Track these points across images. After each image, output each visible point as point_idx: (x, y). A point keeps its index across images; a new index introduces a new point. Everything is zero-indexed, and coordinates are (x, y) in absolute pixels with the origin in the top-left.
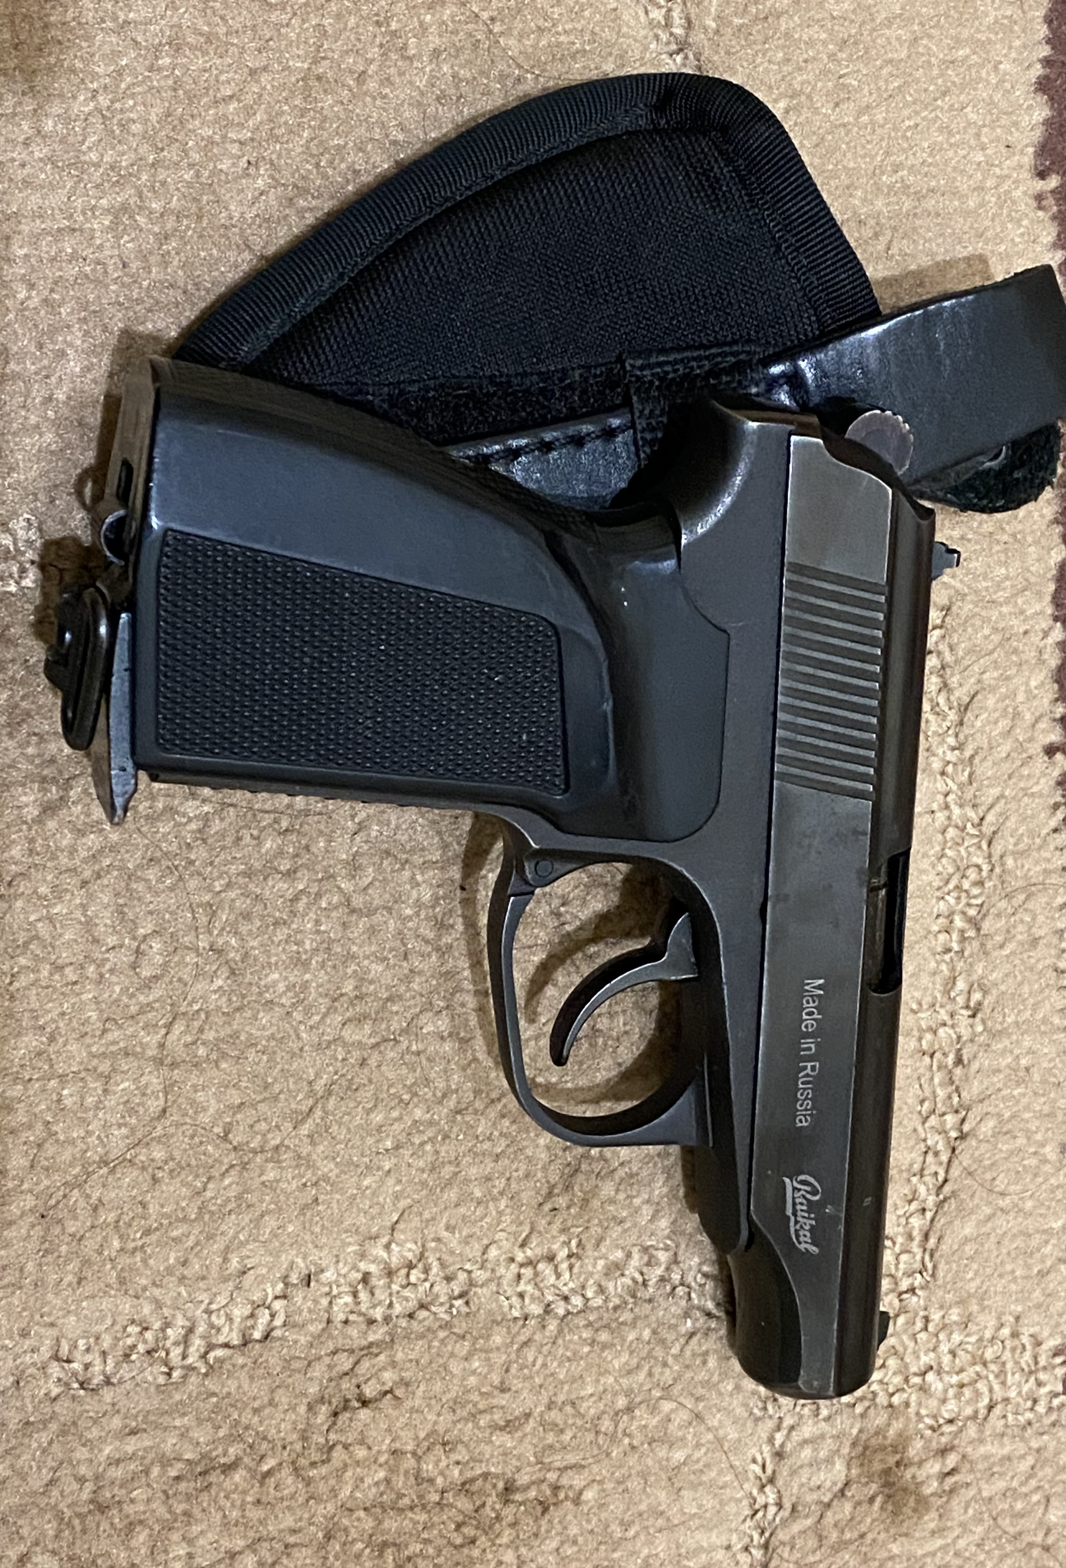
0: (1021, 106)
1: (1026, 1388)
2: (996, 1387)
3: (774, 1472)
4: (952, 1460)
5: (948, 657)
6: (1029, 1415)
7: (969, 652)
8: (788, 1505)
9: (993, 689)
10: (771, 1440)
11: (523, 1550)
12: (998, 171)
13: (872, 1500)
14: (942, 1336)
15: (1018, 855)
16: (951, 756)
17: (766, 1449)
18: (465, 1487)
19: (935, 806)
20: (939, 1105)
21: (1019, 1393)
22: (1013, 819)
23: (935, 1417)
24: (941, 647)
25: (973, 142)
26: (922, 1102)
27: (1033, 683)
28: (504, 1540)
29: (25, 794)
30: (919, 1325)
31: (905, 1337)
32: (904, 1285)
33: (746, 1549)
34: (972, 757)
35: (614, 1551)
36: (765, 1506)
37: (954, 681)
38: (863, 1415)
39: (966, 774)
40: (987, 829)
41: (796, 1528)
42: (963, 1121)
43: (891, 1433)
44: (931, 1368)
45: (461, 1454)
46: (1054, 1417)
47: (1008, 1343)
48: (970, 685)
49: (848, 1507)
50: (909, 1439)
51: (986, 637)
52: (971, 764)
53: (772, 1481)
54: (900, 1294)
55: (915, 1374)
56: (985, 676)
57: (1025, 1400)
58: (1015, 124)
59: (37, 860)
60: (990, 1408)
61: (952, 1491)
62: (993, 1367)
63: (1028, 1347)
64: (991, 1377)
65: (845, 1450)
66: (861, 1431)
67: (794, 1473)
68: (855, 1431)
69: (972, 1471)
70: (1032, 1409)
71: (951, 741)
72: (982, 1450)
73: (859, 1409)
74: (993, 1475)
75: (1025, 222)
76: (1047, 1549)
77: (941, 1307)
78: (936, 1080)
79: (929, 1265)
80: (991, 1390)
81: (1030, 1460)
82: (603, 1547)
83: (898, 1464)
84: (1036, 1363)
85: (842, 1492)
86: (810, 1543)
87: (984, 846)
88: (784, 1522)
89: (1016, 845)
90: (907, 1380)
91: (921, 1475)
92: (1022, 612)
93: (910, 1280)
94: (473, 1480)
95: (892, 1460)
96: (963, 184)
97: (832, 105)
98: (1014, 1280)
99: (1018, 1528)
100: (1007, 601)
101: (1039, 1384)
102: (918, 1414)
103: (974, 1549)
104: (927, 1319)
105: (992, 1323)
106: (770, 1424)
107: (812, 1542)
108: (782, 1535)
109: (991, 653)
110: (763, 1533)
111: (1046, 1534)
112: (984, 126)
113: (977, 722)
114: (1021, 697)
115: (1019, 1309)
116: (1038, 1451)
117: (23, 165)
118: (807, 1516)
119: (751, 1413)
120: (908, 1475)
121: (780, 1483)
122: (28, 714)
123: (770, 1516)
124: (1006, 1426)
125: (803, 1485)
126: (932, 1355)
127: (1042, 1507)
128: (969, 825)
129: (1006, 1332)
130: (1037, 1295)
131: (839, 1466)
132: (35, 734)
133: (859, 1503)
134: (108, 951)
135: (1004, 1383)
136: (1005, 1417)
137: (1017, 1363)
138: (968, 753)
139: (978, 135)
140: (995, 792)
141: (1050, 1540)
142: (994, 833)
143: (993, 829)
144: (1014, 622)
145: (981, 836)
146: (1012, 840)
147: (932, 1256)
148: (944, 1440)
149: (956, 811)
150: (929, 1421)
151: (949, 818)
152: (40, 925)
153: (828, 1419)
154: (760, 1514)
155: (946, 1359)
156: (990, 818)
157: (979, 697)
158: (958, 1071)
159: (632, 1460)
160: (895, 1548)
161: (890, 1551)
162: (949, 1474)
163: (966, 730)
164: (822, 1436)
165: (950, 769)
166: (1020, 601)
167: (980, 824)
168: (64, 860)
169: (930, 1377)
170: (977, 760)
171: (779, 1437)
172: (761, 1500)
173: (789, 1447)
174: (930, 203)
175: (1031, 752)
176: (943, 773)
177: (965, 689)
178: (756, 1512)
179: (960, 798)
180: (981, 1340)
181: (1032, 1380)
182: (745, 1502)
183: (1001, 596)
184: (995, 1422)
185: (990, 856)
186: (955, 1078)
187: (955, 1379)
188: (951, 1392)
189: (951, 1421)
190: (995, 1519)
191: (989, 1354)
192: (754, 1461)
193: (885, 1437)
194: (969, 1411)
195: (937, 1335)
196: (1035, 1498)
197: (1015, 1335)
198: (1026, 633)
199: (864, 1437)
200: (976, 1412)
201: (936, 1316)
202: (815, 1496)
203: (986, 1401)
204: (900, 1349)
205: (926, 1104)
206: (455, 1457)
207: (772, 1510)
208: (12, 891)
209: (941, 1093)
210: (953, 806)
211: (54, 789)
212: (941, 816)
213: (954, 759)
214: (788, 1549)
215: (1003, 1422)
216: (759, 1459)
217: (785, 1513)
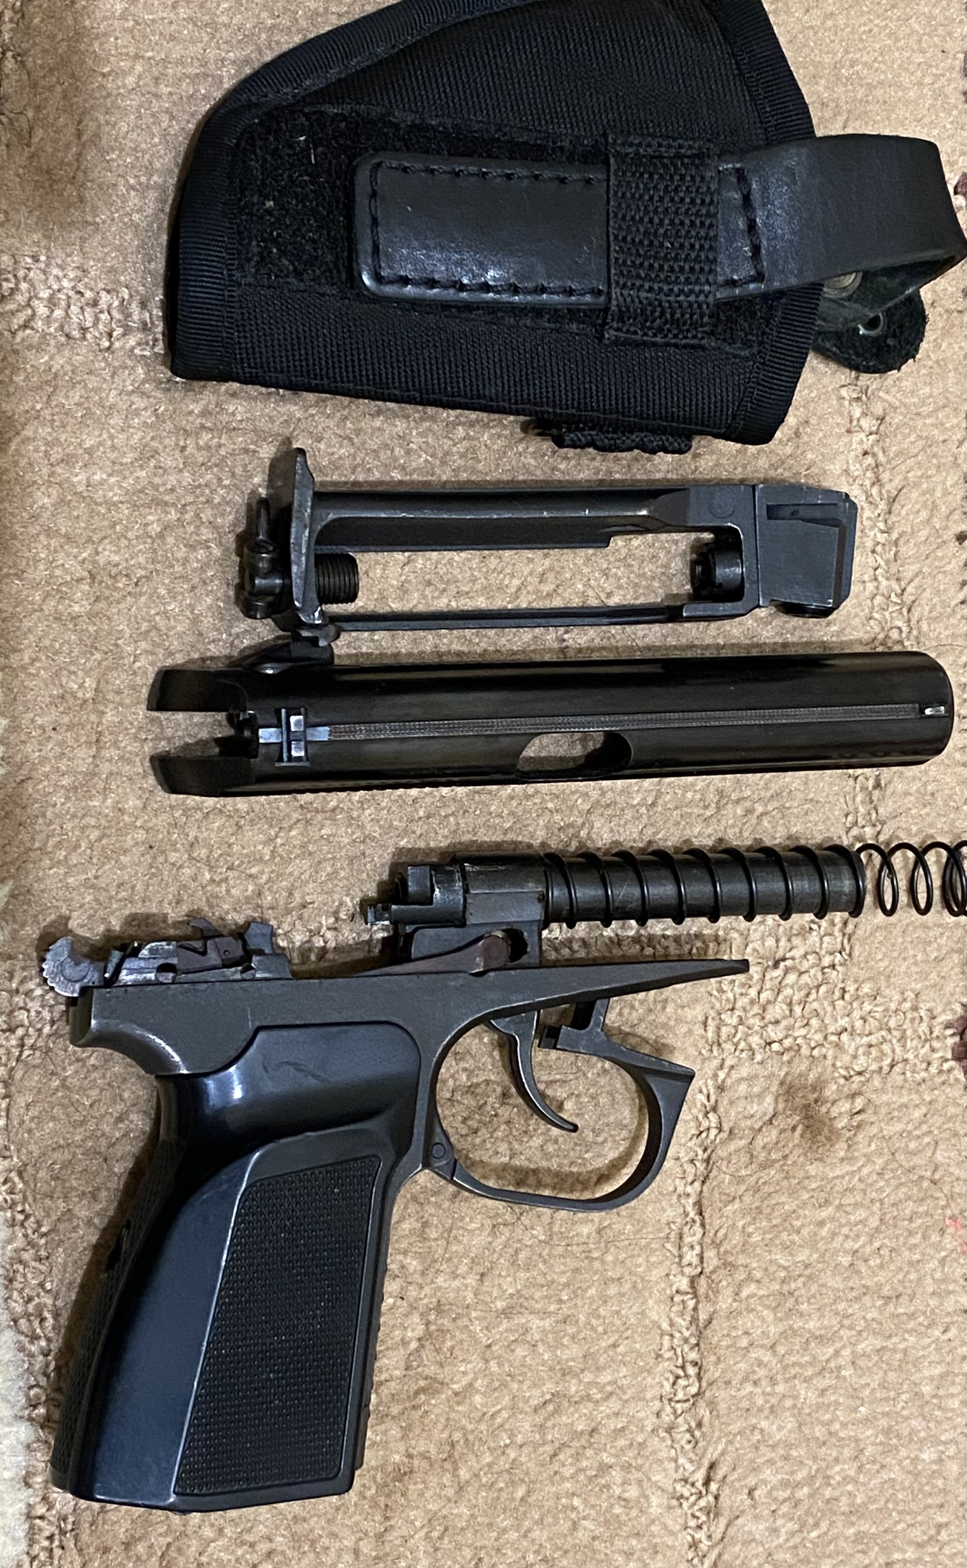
0: (954, 20)
1: (923, 1051)
2: (898, 1050)
3: (716, 1101)
4: (859, 1103)
5: (881, 458)
6: (924, 1074)
7: (898, 454)
8: (726, 1127)
9: (916, 485)
10: (715, 1076)
11: (516, 1146)
12: (934, 70)
13: (794, 1129)
14: (855, 1005)
15: (932, 620)
16: (881, 538)
17: (710, 1082)
18: (471, 1090)
19: (866, 578)
20: (860, 820)
21: (916, 1056)
22: (929, 591)
23: (847, 1068)
24: (876, 449)
25: (915, 47)
26: (847, 816)
27: (949, 483)
28: (499, 1134)
29: (151, 514)
30: (837, 994)
31: (826, 1003)
32: (826, 961)
33: (692, 1161)
34: (897, 540)
35: (586, 1152)
36: (708, 1129)
37: (885, 476)
38: (789, 1062)
39: (892, 553)
40: (908, 598)
41: (732, 1147)
42: (879, 833)
43: (812, 1076)
44: (846, 1030)
45: (469, 1064)
46: (944, 1077)
47: (909, 1015)
48: (898, 481)
49: (774, 1133)
50: (826, 1082)
51: (912, 443)
52: (896, 545)
53: (714, 1109)
54: (823, 968)
55: (832, 1034)
56: (910, 475)
57: (922, 1062)
58: (950, 34)
59: (159, 567)
60: (892, 1066)
61: (859, 1127)
62: (896, 1033)
63: (925, 1019)
64: (894, 1041)
65: (774, 1089)
66: (787, 1074)
67: (732, 1103)
68: (782, 1074)
69: (875, 1113)
70: (927, 1070)
71: (881, 525)
72: (885, 1098)
73: (786, 1058)
74: (892, 1119)
75: (955, 113)
76: (934, 1182)
77: (856, 981)
78: (859, 799)
79: (848, 948)
80: (893, 1051)
81: (924, 1110)
82: (578, 1148)
83: (816, 1101)
84: (931, 1033)
85: (770, 1121)
86: (743, 1159)
87: (905, 613)
88: (723, 1142)
89: (930, 612)
90: (825, 1038)
91: (834, 1112)
92: (942, 424)
93: (832, 957)
94: (478, 1085)
95: (812, 1097)
96: (905, 79)
97: (803, 10)
98: (916, 964)
99: (912, 1163)
100: (929, 416)
101: (933, 1050)
102: (834, 1065)
103: (875, 1177)
104: (844, 991)
105: (897, 997)
106: (716, 1063)
107: (745, 1158)
108: (721, 1152)
109: (916, 455)
110: (705, 1150)
111: (934, 1172)
112: (924, 34)
113: (902, 510)
114: (938, 494)
115: (919, 986)
116: (930, 1103)
117: (171, 23)
118: (741, 1139)
119: (700, 1053)
120: (824, 1110)
121: (721, 1110)
122: (156, 452)
123: (712, 1136)
124: (905, 1080)
125: (739, 1113)
126: (847, 1019)
127: (932, 1148)
128: (893, 595)
129: (907, 1005)
130: (934, 975)
131: (769, 1100)
132: (160, 467)
133: (784, 1130)
134: (209, 643)
135: (904, 1046)
136: (904, 1073)
137: (915, 1031)
138: (895, 536)
139: (920, 41)
140: (915, 568)
141: (937, 1176)
142: (914, 602)
143: (912, 598)
144: (936, 432)
145: (903, 603)
146: (927, 608)
147: (849, 940)
148: (855, 1086)
149: (884, 583)
150: (843, 1072)
151: (877, 588)
152: (157, 618)
153: (761, 1063)
154: (704, 1135)
155: (859, 1024)
156: (910, 589)
157: (904, 491)
158: (876, 794)
159: (602, 1081)
160: (812, 1169)
161: (807, 1172)
162: (858, 1113)
163: (893, 518)
164: (756, 1076)
165: (879, 549)
166: (940, 415)
167: (902, 594)
168: (178, 568)
169: (845, 1037)
170: (901, 543)
171: (722, 1075)
172: (705, 1124)
173: (729, 1081)
174: (879, 92)
175: (945, 537)
176: (873, 552)
177: (894, 485)
178: (701, 1132)
179: (887, 572)
180: (886, 1010)
181: (927, 1045)
182: (692, 1124)
183: (925, 410)
184: (896, 1077)
185: (909, 620)
186: (875, 798)
187: (865, 1040)
188: (861, 1051)
189: (860, 1073)
190: (893, 1154)
191: (892, 1023)
192: (701, 1092)
193: (806, 1079)
194: (874, 1067)
195: (851, 1004)
196: (927, 1140)
197: (915, 1008)
198: (944, 441)
199: (789, 1078)
200: (881, 1068)
201: (851, 988)
202: (748, 1123)
203: (889, 1061)
204: (822, 1013)
205: (850, 818)
206: (463, 1065)
207: (713, 1132)
208: (138, 589)
209: (862, 810)
210: (880, 578)
211: (173, 512)
212: (870, 586)
213: (882, 541)
214: (725, 1163)
215: (902, 1077)
216: (705, 1091)
217: (724, 1135)
